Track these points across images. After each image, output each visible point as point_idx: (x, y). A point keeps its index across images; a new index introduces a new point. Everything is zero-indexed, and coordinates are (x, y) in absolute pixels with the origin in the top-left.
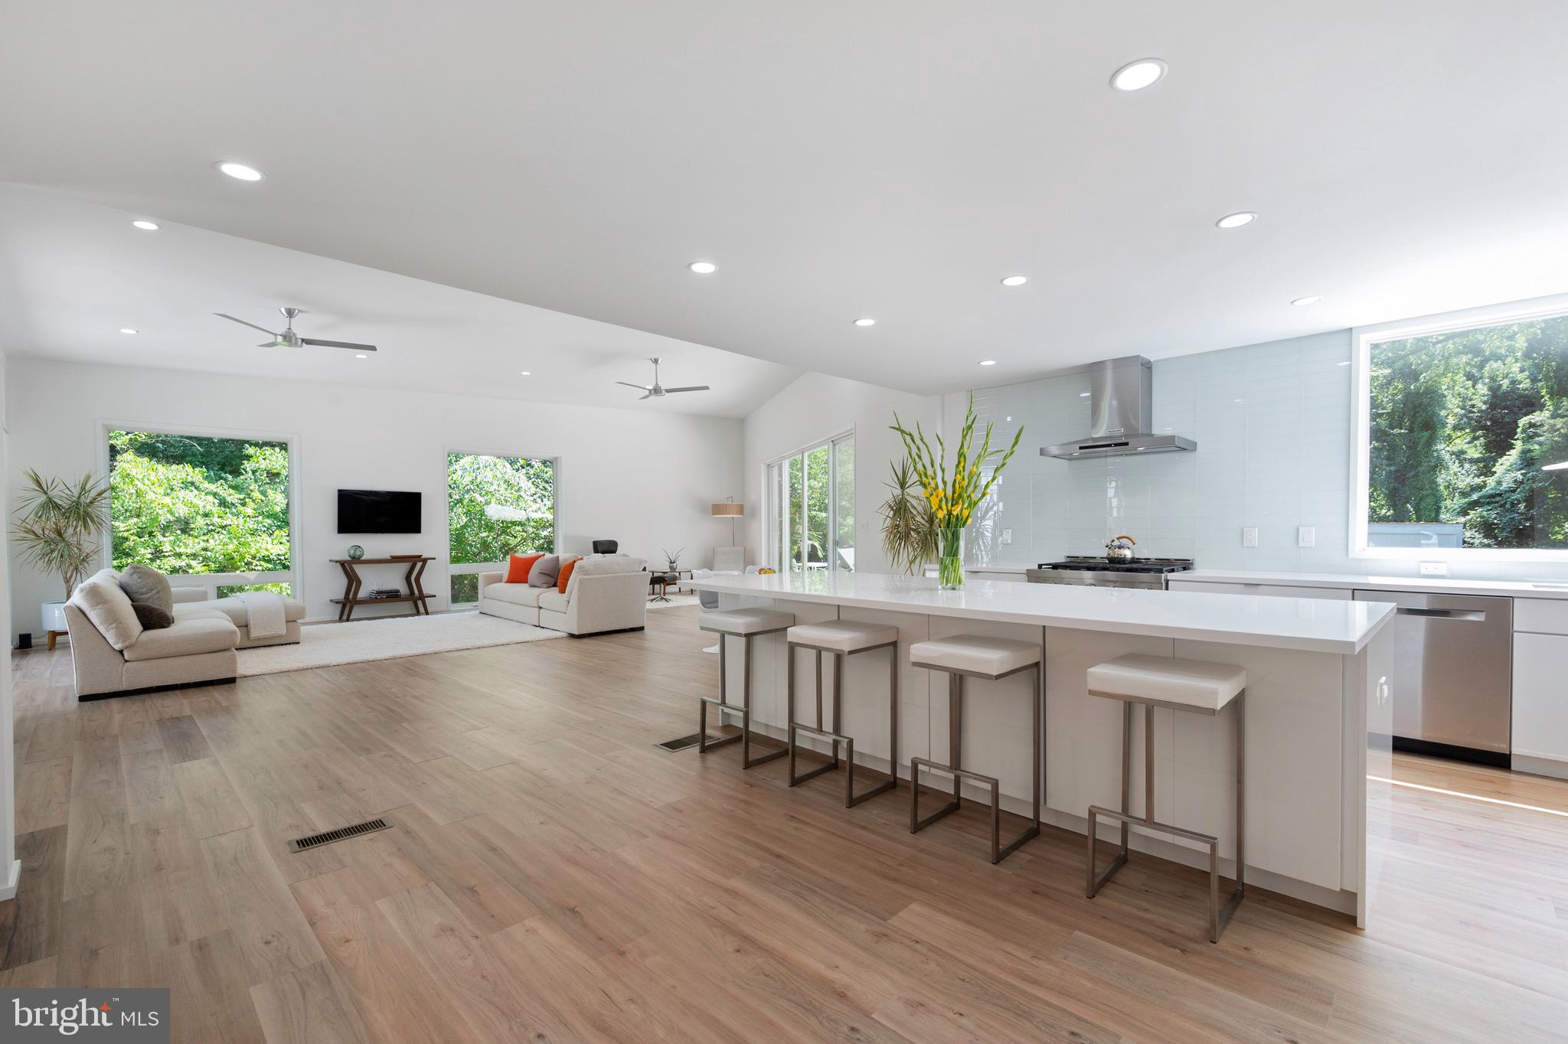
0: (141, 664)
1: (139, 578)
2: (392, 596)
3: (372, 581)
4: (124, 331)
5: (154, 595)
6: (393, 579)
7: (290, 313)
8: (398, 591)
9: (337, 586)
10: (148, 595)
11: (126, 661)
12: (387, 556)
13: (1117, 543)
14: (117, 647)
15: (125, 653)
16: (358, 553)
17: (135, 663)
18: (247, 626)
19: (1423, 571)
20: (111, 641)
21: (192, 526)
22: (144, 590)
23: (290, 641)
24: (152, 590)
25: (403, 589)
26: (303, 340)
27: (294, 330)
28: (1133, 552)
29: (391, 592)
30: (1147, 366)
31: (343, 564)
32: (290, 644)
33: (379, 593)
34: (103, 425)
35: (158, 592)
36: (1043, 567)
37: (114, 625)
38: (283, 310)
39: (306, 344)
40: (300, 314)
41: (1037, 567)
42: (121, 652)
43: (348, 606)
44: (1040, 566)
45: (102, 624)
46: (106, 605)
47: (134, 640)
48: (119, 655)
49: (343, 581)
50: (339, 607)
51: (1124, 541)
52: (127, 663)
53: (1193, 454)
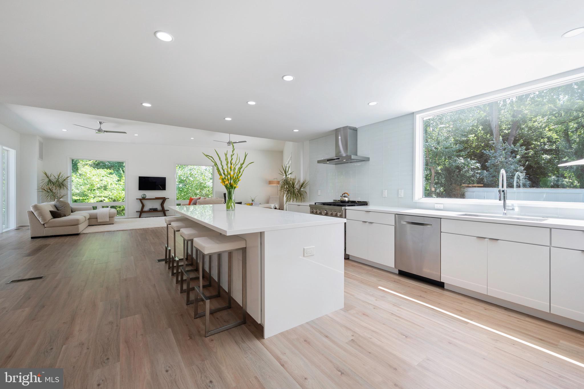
0: (50, 228)
1: (59, 203)
2: (155, 210)
3: (149, 205)
4: (63, 130)
5: (63, 208)
6: (157, 205)
7: (100, 123)
8: (157, 209)
9: (139, 207)
10: (61, 208)
11: (45, 227)
12: (154, 197)
13: (344, 195)
14: (42, 223)
15: (45, 225)
16: (145, 197)
17: (48, 228)
18: (97, 218)
19: (436, 207)
20: (40, 221)
21: (107, 188)
22: (60, 207)
23: (110, 223)
24: (63, 207)
25: (159, 208)
26: (104, 131)
27: (102, 128)
28: (349, 199)
29: (155, 209)
30: (355, 130)
31: (141, 200)
32: (111, 224)
33: (150, 209)
34: (70, 158)
35: (64, 207)
36: (316, 204)
37: (41, 217)
38: (98, 122)
39: (106, 132)
40: (104, 123)
41: (314, 204)
42: (44, 224)
43: (141, 213)
44: (315, 203)
45: (38, 216)
46: (39, 211)
47: (47, 221)
48: (43, 226)
49: (141, 205)
50: (139, 213)
51: (346, 194)
52: (45, 228)
53: (368, 162)
